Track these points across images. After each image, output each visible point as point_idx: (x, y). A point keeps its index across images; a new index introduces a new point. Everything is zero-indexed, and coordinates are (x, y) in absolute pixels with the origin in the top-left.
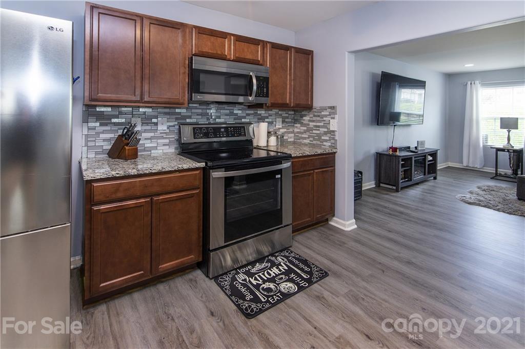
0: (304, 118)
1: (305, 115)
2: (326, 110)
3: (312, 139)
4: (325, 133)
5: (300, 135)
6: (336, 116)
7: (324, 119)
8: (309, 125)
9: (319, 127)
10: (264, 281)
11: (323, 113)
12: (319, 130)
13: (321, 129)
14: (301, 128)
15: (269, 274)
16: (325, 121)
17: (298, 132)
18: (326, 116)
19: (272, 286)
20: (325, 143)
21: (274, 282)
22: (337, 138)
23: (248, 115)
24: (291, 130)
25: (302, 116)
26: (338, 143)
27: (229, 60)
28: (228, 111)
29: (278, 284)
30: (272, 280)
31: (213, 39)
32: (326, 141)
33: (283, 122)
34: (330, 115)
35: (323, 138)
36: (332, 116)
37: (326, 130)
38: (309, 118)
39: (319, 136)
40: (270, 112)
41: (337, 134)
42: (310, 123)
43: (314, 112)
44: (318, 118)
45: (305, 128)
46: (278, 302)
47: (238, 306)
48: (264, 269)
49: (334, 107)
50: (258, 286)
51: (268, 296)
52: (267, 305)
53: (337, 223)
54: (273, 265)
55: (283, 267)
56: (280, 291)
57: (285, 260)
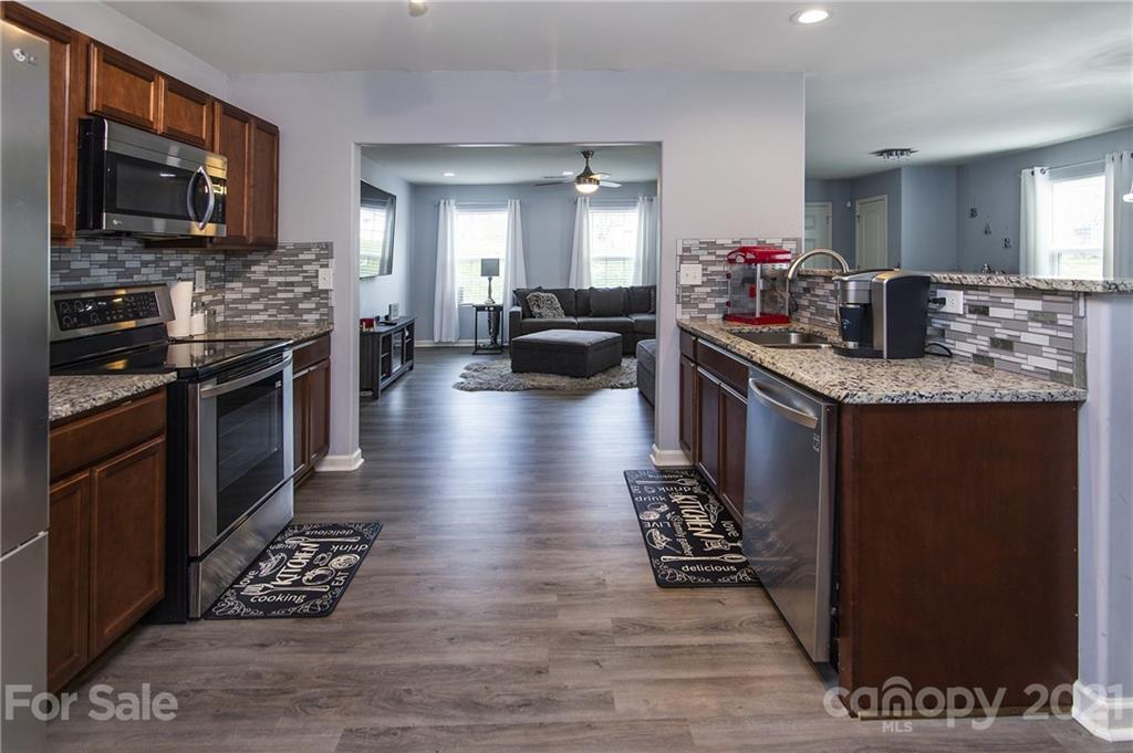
0: (254, 268)
1: (257, 263)
2: (309, 249)
3: (274, 312)
4: (307, 296)
5: (241, 307)
6: (332, 262)
7: (305, 268)
8: (266, 282)
9: (292, 284)
10: (302, 574)
11: (301, 257)
12: (292, 291)
13: (296, 289)
14: (246, 290)
15: (300, 564)
16: (306, 272)
17: (235, 301)
18: (309, 262)
19: (318, 572)
20: (305, 317)
21: (318, 566)
22: (333, 302)
23: (145, 264)
24: (219, 297)
25: (248, 265)
26: (335, 315)
27: (156, 134)
28: (104, 257)
29: (327, 565)
30: (311, 566)
31: (128, 77)
32: (309, 311)
33: (208, 277)
34: (317, 260)
35: (301, 306)
36: (323, 261)
37: (308, 289)
38: (266, 269)
39: (292, 306)
40: (185, 257)
41: (332, 295)
42: (271, 279)
43: (283, 254)
44: (290, 268)
45: (257, 290)
46: (348, 580)
47: (295, 615)
48: (281, 563)
49: (327, 244)
50: (295, 583)
51: (329, 583)
52: (338, 591)
53: (333, 463)
54: (291, 553)
55: (313, 547)
56: (337, 571)
57: (303, 539)
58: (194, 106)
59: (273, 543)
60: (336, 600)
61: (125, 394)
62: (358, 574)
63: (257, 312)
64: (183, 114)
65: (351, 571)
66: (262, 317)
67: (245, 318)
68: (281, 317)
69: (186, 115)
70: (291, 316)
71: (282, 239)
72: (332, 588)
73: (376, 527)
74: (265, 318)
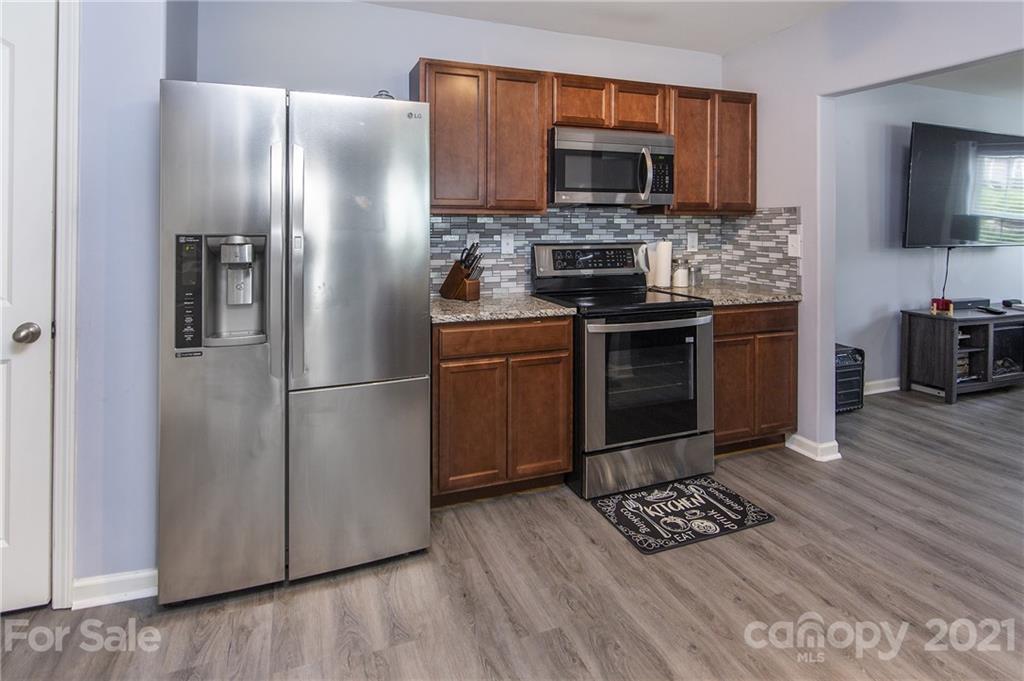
0: (740, 232)
1: (742, 227)
2: (780, 214)
3: (754, 275)
4: (780, 263)
5: (732, 267)
6: (800, 228)
7: (778, 233)
8: (748, 245)
9: (766, 249)
10: (667, 514)
11: (775, 222)
12: (767, 256)
13: (771, 255)
14: (735, 252)
15: (676, 507)
16: (778, 237)
17: (729, 262)
18: (780, 227)
19: (679, 521)
20: (778, 284)
21: (684, 517)
22: (801, 272)
23: (638, 226)
24: (715, 257)
25: (736, 228)
26: (803, 283)
27: (608, 128)
28: (604, 221)
29: (689, 521)
30: (681, 514)
31: (582, 92)
32: (781, 278)
33: (700, 240)
34: (787, 225)
35: (775, 272)
36: (792, 227)
37: (780, 256)
38: (748, 233)
39: (769, 268)
40: (676, 221)
41: (801, 263)
42: (753, 243)
43: (760, 219)
44: (766, 233)
45: (742, 253)
46: (689, 542)
47: (629, 538)
48: (666, 499)
49: (795, 209)
50: (657, 519)
51: (673, 533)
52: (672, 543)
53: (801, 445)
54: (681, 495)
55: (698, 500)
56: (691, 529)
57: (702, 491)
58: (645, 98)
59: (680, 481)
60: (662, 548)
61: (531, 315)
62: (703, 543)
63: (741, 274)
64: (635, 107)
65: (700, 537)
66: (745, 280)
67: (734, 278)
68: (759, 281)
69: (638, 108)
70: (767, 282)
71: (760, 204)
72: (672, 538)
73: (766, 518)
74: (748, 280)
